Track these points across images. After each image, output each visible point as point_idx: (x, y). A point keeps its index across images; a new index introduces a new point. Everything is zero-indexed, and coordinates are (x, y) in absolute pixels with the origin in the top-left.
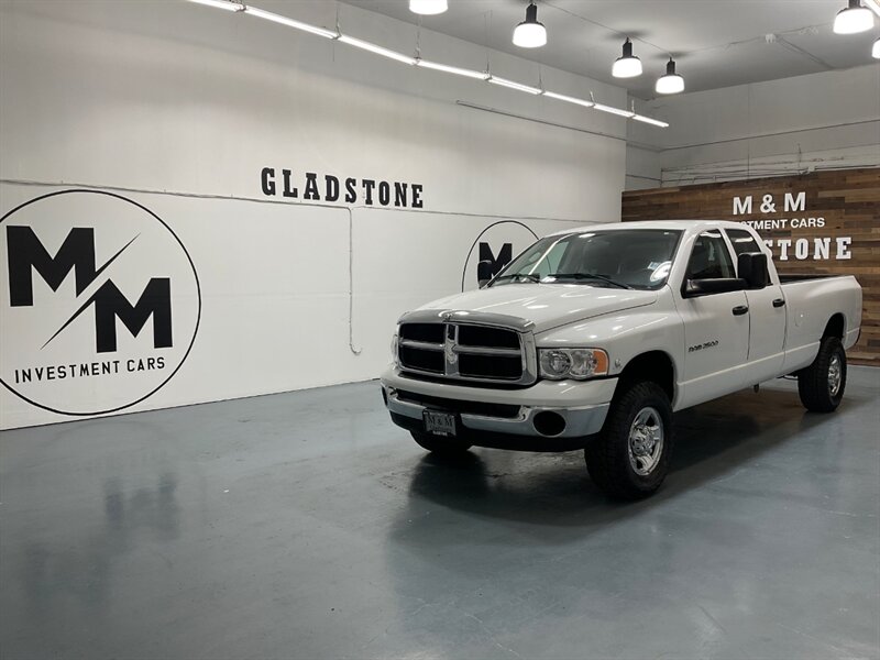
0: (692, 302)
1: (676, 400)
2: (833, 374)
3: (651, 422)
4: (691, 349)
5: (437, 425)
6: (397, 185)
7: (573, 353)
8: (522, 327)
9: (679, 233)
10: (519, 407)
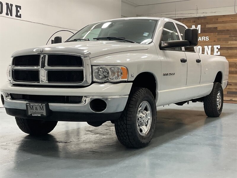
0: (164, 52)
1: (157, 99)
2: (218, 100)
3: (146, 109)
4: (164, 75)
5: (34, 111)
6: (7, 4)
7: (110, 69)
8: (83, 54)
9: (157, 21)
10: (82, 97)
